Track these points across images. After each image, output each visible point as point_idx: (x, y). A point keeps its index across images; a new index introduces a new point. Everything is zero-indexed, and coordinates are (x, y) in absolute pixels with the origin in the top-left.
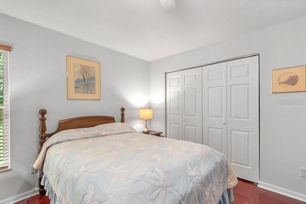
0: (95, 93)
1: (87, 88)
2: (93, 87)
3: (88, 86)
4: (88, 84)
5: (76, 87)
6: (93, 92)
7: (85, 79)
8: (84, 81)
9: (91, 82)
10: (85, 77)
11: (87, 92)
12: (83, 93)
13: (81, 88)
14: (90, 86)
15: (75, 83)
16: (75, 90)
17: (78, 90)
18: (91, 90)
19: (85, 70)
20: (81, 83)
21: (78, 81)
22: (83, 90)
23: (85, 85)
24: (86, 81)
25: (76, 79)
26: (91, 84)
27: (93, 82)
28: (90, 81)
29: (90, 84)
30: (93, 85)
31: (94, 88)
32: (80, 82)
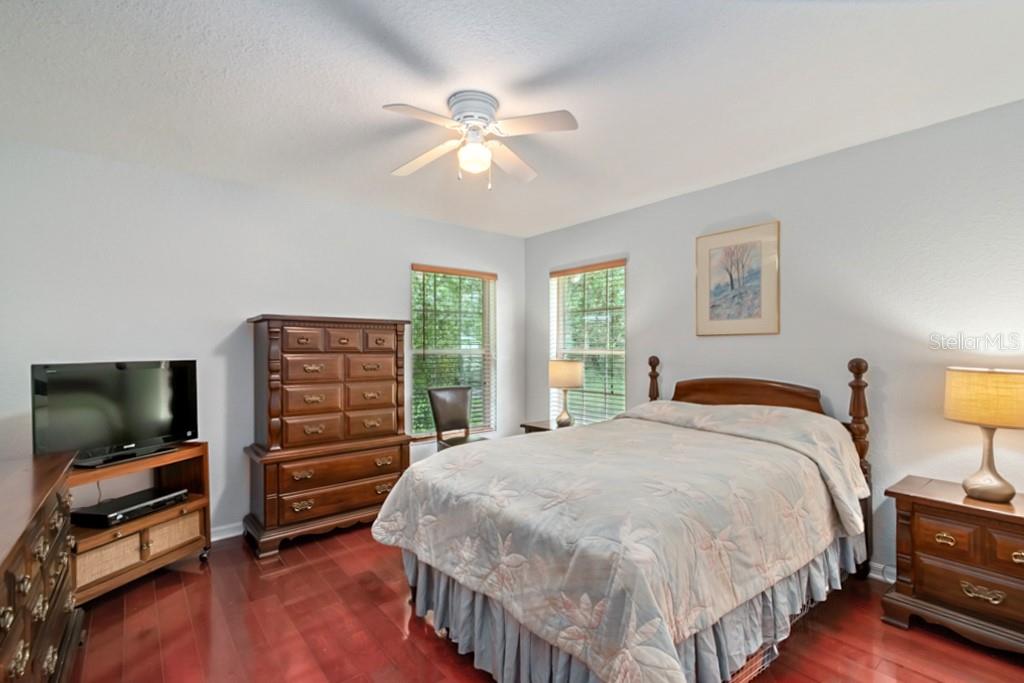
0: (759, 315)
1: (738, 303)
2: (754, 299)
3: (741, 298)
4: (741, 294)
5: (713, 307)
6: (754, 312)
7: (734, 282)
8: (732, 288)
9: (749, 284)
10: (735, 276)
11: (739, 315)
12: (729, 317)
13: (724, 306)
14: (745, 299)
15: (711, 296)
16: (711, 313)
17: (718, 311)
18: (749, 309)
19: (734, 257)
20: (725, 294)
21: (718, 291)
22: (728, 311)
23: (734, 297)
24: (736, 286)
25: (713, 288)
26: (749, 292)
27: (755, 283)
28: (748, 282)
29: (746, 292)
30: (755, 293)
31: (756, 301)
32: (723, 291)
